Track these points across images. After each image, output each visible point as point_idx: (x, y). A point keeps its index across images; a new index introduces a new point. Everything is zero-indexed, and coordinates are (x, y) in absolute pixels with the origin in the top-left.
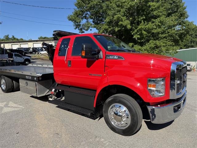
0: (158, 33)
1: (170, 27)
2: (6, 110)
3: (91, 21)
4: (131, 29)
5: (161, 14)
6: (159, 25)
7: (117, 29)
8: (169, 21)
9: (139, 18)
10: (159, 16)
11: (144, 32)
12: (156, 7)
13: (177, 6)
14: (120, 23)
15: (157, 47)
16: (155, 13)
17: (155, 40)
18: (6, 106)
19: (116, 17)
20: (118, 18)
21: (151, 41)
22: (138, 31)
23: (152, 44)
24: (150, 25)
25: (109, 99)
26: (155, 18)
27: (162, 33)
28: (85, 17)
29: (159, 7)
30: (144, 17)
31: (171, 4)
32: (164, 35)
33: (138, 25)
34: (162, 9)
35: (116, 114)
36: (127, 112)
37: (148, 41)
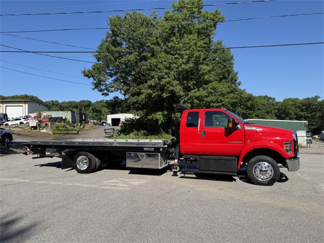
5: (211, 79)
6: (211, 92)
7: (165, 95)
9: (188, 82)
10: (210, 82)
11: (196, 101)
12: (206, 70)
13: (228, 71)
16: (206, 77)
22: (188, 99)
24: (202, 92)
26: (206, 84)
29: (209, 72)
30: (194, 82)
36: (271, 167)
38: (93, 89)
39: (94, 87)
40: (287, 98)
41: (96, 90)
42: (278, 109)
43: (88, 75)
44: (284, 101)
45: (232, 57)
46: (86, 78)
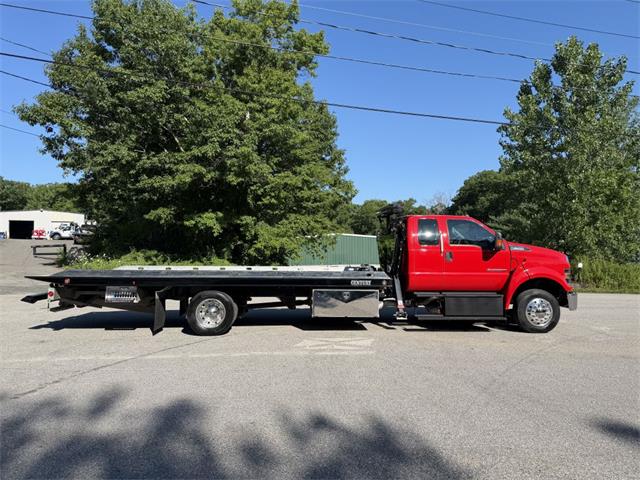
38: (44, 152)
39: (43, 147)
40: (369, 199)
41: (49, 154)
42: (356, 217)
43: (30, 117)
44: (365, 204)
45: (334, 122)
46: (26, 123)
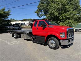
0: (70, 17)
1: (75, 15)
2: (17, 43)
3: (43, 13)
4: (59, 16)
5: (71, 10)
6: (70, 14)
7: (53, 16)
8: (74, 12)
12: (68, 7)
14: (54, 14)
15: (69, 23)
17: (68, 20)
18: (17, 42)
19: (53, 12)
20: (54, 12)
21: (67, 20)
22: (61, 17)
23: (67, 21)
25: (49, 39)
26: (68, 12)
27: (71, 17)
28: (41, 12)
31: (75, 6)
32: (72, 18)
33: (61, 14)
34: (71, 8)
35: (51, 43)
36: (54, 42)
37: (66, 20)
43: (36, 13)
